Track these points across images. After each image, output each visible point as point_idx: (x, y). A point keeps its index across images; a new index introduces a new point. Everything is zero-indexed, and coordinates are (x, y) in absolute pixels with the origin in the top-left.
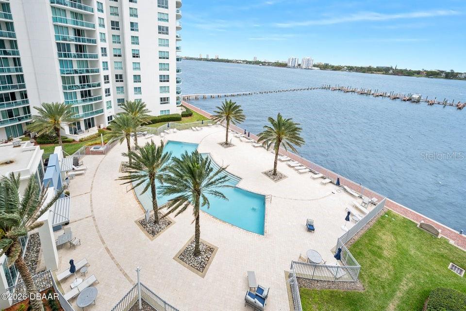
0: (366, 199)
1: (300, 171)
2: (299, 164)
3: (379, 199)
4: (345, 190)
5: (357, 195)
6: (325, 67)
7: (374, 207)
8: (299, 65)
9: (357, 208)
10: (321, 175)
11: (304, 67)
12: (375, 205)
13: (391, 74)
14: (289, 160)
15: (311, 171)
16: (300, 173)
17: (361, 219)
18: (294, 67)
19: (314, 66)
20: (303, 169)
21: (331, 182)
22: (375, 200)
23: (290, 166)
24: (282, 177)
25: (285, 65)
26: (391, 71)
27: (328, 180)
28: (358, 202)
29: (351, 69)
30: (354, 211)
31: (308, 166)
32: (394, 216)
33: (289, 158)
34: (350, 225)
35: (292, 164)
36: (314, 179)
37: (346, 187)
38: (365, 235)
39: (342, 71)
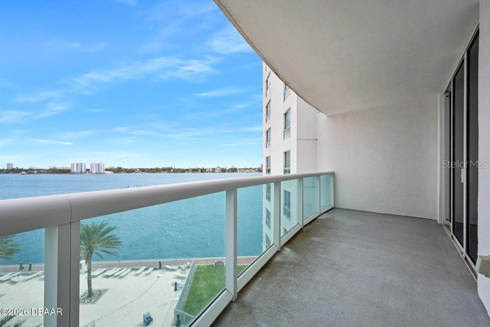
0: (183, 267)
1: (122, 275)
2: (119, 269)
3: (191, 261)
4: (167, 269)
5: (176, 268)
6: (119, 170)
7: (189, 270)
8: (88, 170)
9: (179, 278)
10: (144, 268)
11: (94, 171)
12: (189, 267)
13: (172, 172)
14: (105, 271)
15: (133, 270)
16: (122, 277)
17: (184, 283)
18: (81, 172)
19: (107, 170)
20: (124, 271)
21: (154, 269)
22: (188, 263)
23: (108, 277)
24: (100, 293)
25: (68, 171)
26: (172, 170)
27: (151, 269)
28: (178, 273)
29: (143, 170)
30: (179, 281)
31: (128, 266)
32: (202, 268)
33: (105, 269)
34: (179, 293)
35: (109, 273)
36: (137, 275)
37: (167, 266)
38: (190, 293)
39: (136, 173)
